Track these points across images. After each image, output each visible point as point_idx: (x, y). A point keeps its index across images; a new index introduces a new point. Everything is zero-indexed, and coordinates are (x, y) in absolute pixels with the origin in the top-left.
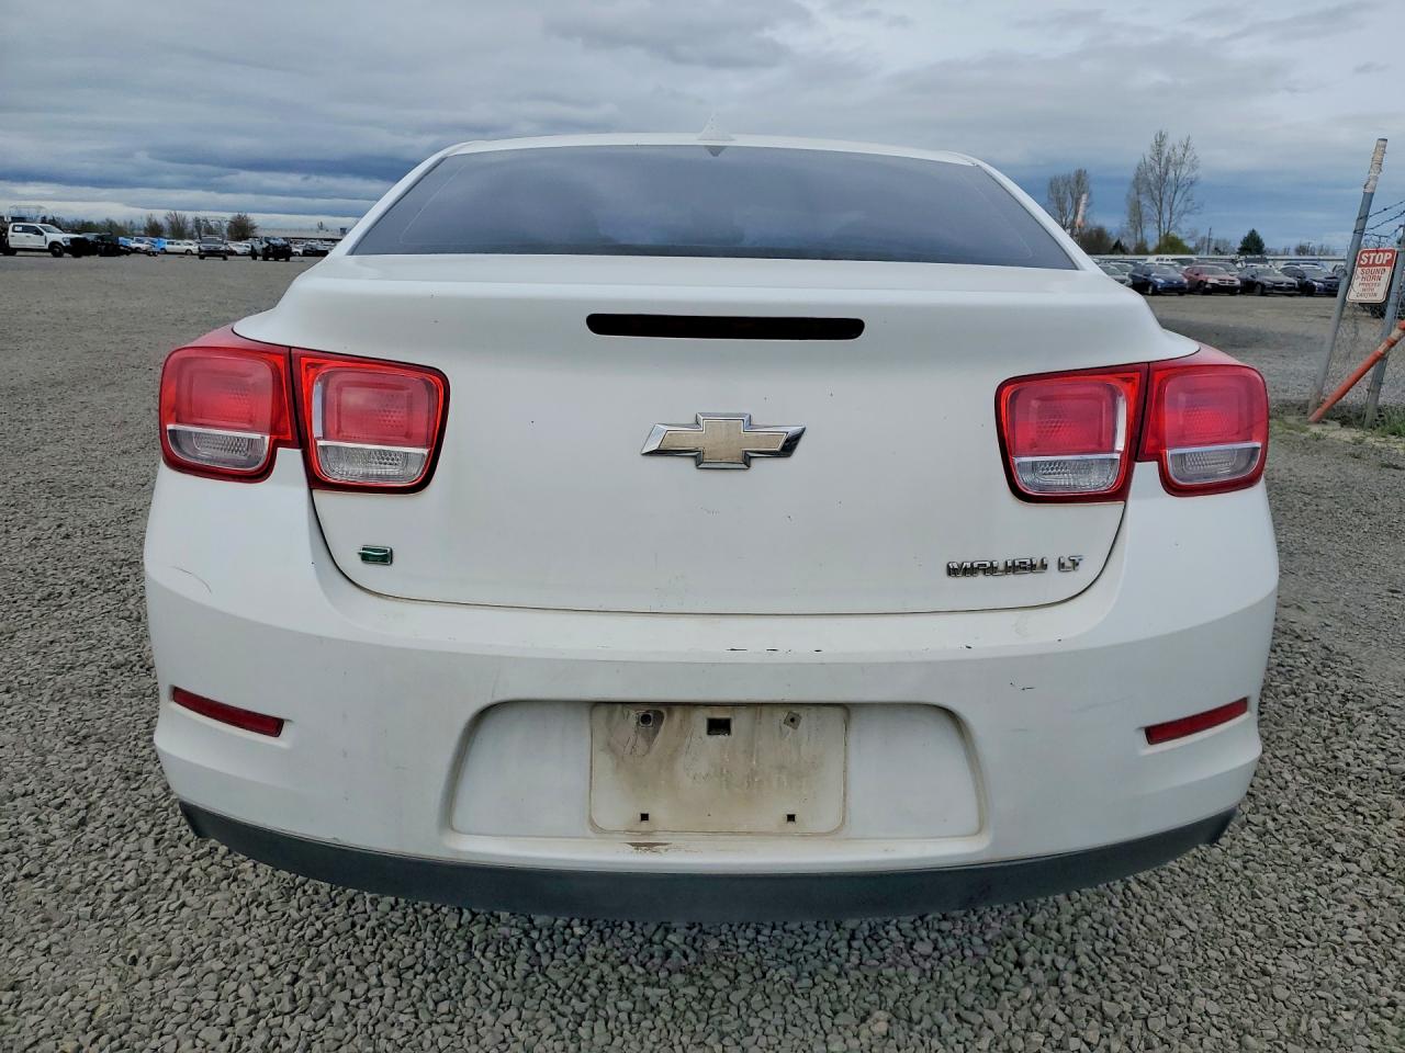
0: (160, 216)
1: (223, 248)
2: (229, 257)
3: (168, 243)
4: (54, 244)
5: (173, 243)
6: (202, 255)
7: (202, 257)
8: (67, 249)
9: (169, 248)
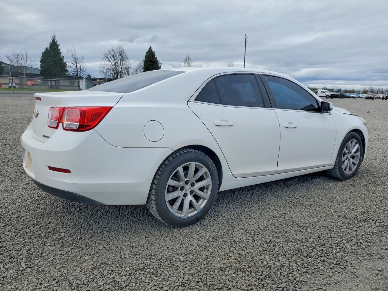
0: (367, 88)
1: (373, 96)
2: (375, 99)
3: (361, 95)
4: (327, 95)
5: (363, 95)
6: (366, 98)
7: (366, 99)
8: (330, 97)
9: (361, 96)
